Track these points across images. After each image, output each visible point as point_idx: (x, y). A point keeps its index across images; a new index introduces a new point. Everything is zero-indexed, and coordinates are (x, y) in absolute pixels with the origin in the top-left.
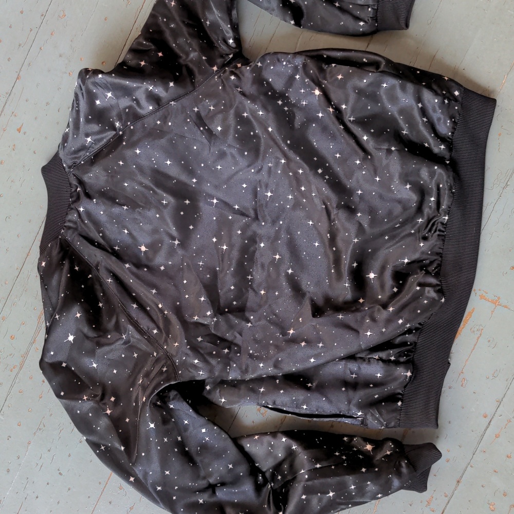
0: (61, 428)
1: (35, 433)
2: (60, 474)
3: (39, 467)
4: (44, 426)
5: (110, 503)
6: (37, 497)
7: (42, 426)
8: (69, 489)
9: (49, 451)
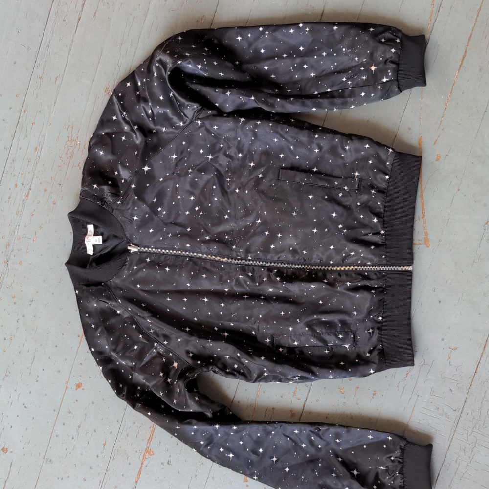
0: (22, 373)
1: (4, 379)
2: (25, 407)
3: (10, 404)
4: (10, 372)
5: (64, 425)
6: (11, 427)
7: (8, 373)
8: (33, 418)
9: (15, 391)
